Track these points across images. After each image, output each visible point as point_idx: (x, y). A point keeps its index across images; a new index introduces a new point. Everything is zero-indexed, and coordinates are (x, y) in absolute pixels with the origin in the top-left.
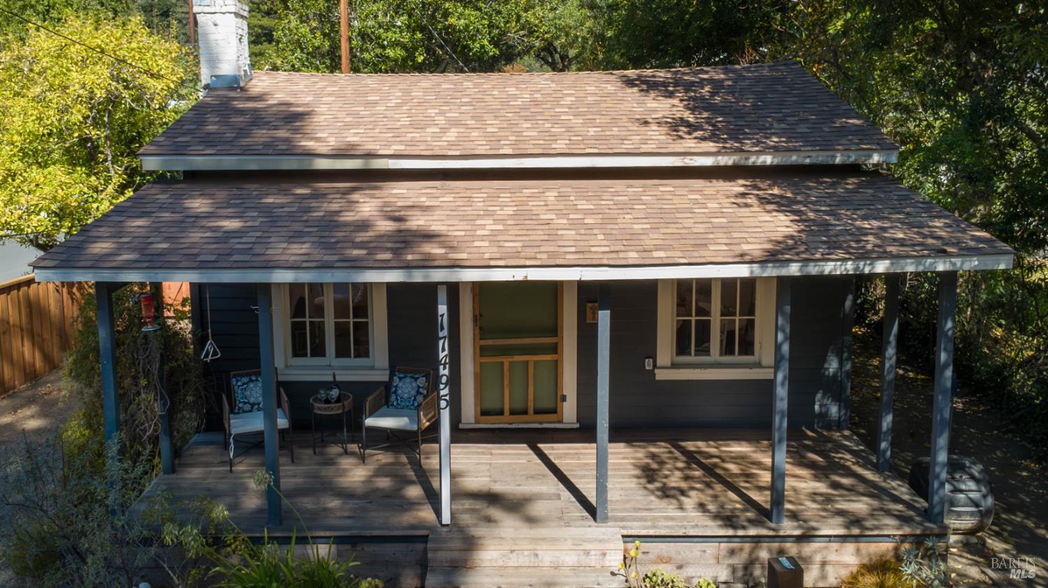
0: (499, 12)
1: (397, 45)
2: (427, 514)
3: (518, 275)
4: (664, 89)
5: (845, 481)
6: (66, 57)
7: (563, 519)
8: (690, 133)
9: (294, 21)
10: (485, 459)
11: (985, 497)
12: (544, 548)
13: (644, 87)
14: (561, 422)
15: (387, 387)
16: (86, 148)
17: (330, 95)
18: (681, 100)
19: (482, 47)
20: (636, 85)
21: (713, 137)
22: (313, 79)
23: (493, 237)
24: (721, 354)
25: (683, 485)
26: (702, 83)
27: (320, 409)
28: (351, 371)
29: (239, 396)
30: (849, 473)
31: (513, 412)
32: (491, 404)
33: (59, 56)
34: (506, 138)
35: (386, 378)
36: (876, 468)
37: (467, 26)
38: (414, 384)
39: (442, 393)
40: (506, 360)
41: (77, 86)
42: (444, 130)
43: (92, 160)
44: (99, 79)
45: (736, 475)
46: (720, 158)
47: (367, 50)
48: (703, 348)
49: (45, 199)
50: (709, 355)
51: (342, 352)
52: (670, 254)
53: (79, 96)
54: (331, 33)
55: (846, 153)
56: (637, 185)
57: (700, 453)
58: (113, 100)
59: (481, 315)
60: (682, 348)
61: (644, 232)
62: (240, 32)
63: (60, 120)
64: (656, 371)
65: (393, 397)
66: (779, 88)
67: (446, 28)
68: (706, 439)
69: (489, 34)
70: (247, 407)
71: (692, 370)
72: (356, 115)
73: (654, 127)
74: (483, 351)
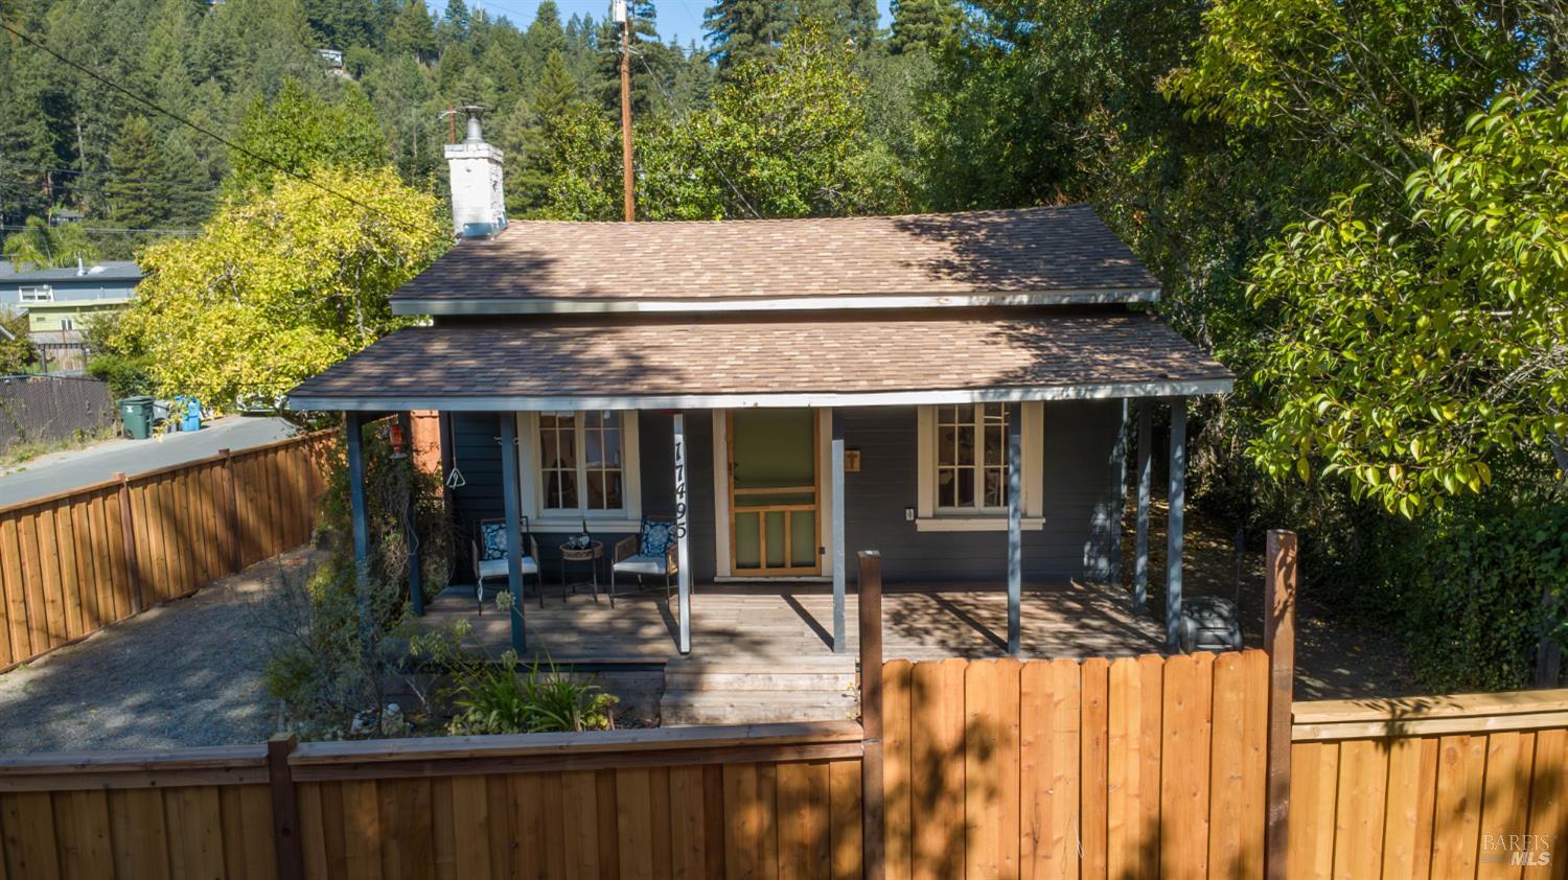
0: (811, 163)
1: (691, 202)
2: (666, 647)
3: (748, 402)
4: (938, 233)
5: (1095, 623)
6: (315, 208)
7: (802, 650)
8: (949, 274)
9: (572, 175)
10: (735, 606)
11: (1232, 634)
12: (778, 671)
13: (917, 231)
14: (820, 575)
15: (639, 537)
16: (335, 309)
17: (586, 242)
18: (953, 244)
19: (791, 203)
20: (909, 229)
21: (972, 278)
22: (572, 228)
23: (731, 371)
24: (986, 506)
25: (929, 626)
26: (978, 228)
27: (570, 555)
28: (604, 522)
29: (489, 543)
30: (1104, 617)
31: (769, 566)
32: (747, 558)
33: (307, 210)
34: (761, 281)
35: (637, 530)
36: (1134, 612)
37: (772, 177)
38: (665, 532)
39: (679, 521)
40: (762, 510)
41: (326, 241)
42: (699, 274)
43: (342, 323)
44: (348, 233)
45: (986, 619)
46: (975, 298)
47: (656, 208)
48: (967, 497)
49: (294, 359)
50: (973, 505)
51: (595, 503)
52: (898, 382)
53: (328, 251)
54: (614, 190)
55: (1108, 291)
56: (890, 328)
57: (956, 601)
58: (366, 256)
59: (736, 465)
60: (945, 497)
61: (882, 365)
62: (494, 178)
63: (308, 277)
64: (917, 521)
65: (644, 545)
66: (1061, 230)
67: (749, 181)
68: (966, 590)
69: (799, 187)
70: (497, 554)
71: (961, 521)
72: (612, 261)
73: (916, 269)
74: (738, 501)
